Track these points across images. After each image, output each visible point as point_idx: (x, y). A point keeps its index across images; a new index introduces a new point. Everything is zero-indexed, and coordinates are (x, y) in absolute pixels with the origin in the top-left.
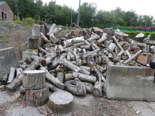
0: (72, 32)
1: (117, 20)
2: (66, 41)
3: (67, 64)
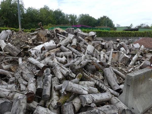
2: (33, 49)
3: (72, 88)
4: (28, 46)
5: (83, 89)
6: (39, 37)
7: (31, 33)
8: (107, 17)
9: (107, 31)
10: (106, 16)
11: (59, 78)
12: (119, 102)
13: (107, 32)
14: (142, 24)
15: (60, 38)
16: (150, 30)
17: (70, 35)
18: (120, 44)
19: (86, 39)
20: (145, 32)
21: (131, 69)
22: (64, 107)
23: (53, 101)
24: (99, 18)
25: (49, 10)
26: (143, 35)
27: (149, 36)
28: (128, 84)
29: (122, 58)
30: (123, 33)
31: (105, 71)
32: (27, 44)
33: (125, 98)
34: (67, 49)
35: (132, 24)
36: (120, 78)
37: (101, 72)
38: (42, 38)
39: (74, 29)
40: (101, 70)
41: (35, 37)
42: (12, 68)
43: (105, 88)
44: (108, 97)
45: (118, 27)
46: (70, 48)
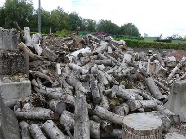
0: (75, 42)
1: (60, 23)
2: (70, 55)
3: (122, 92)
4: (64, 51)
5: (131, 94)
6: (75, 43)
7: (64, 38)
8: (132, 25)
9: (136, 40)
10: (131, 23)
11: (105, 84)
12: (165, 109)
13: (137, 42)
14: (174, 35)
15: (94, 45)
16: (185, 42)
17: (103, 42)
18: (153, 56)
19: (120, 48)
20: (179, 45)
21: (172, 81)
22: (116, 109)
23: (104, 103)
24: (123, 25)
25: (63, 13)
26: (177, 47)
27: (183, 49)
28: (174, 92)
29: (159, 70)
30: (154, 44)
31: (147, 80)
32: (63, 49)
33: (170, 106)
34: (105, 57)
35: (161, 35)
36: (161, 89)
37: (142, 82)
38: (78, 44)
39: (105, 36)
40: (142, 79)
41: (71, 42)
42: (50, 74)
43: (148, 97)
44: (154, 104)
45: (145, 37)
46: (108, 56)
